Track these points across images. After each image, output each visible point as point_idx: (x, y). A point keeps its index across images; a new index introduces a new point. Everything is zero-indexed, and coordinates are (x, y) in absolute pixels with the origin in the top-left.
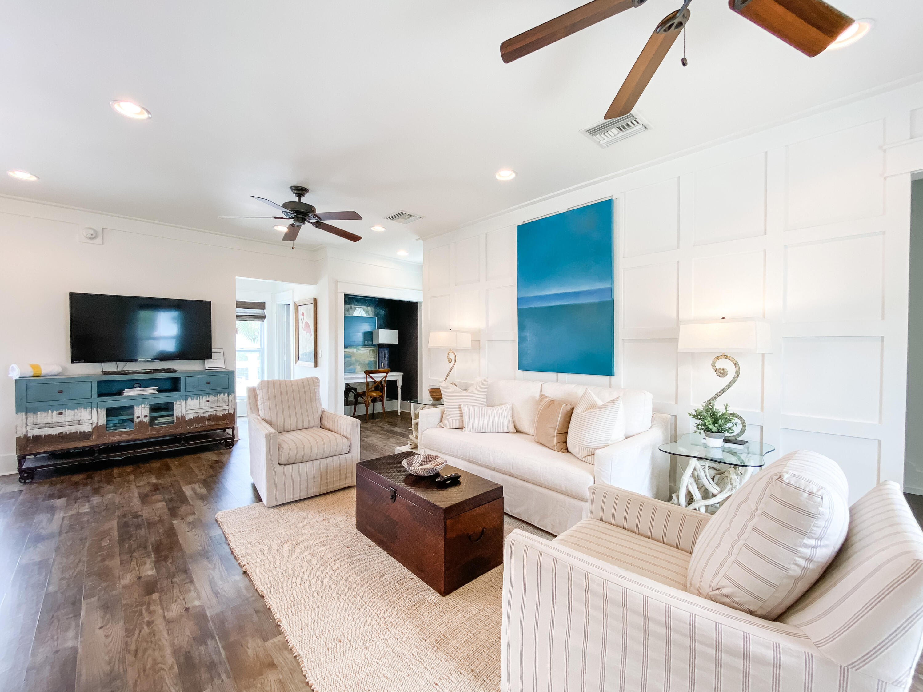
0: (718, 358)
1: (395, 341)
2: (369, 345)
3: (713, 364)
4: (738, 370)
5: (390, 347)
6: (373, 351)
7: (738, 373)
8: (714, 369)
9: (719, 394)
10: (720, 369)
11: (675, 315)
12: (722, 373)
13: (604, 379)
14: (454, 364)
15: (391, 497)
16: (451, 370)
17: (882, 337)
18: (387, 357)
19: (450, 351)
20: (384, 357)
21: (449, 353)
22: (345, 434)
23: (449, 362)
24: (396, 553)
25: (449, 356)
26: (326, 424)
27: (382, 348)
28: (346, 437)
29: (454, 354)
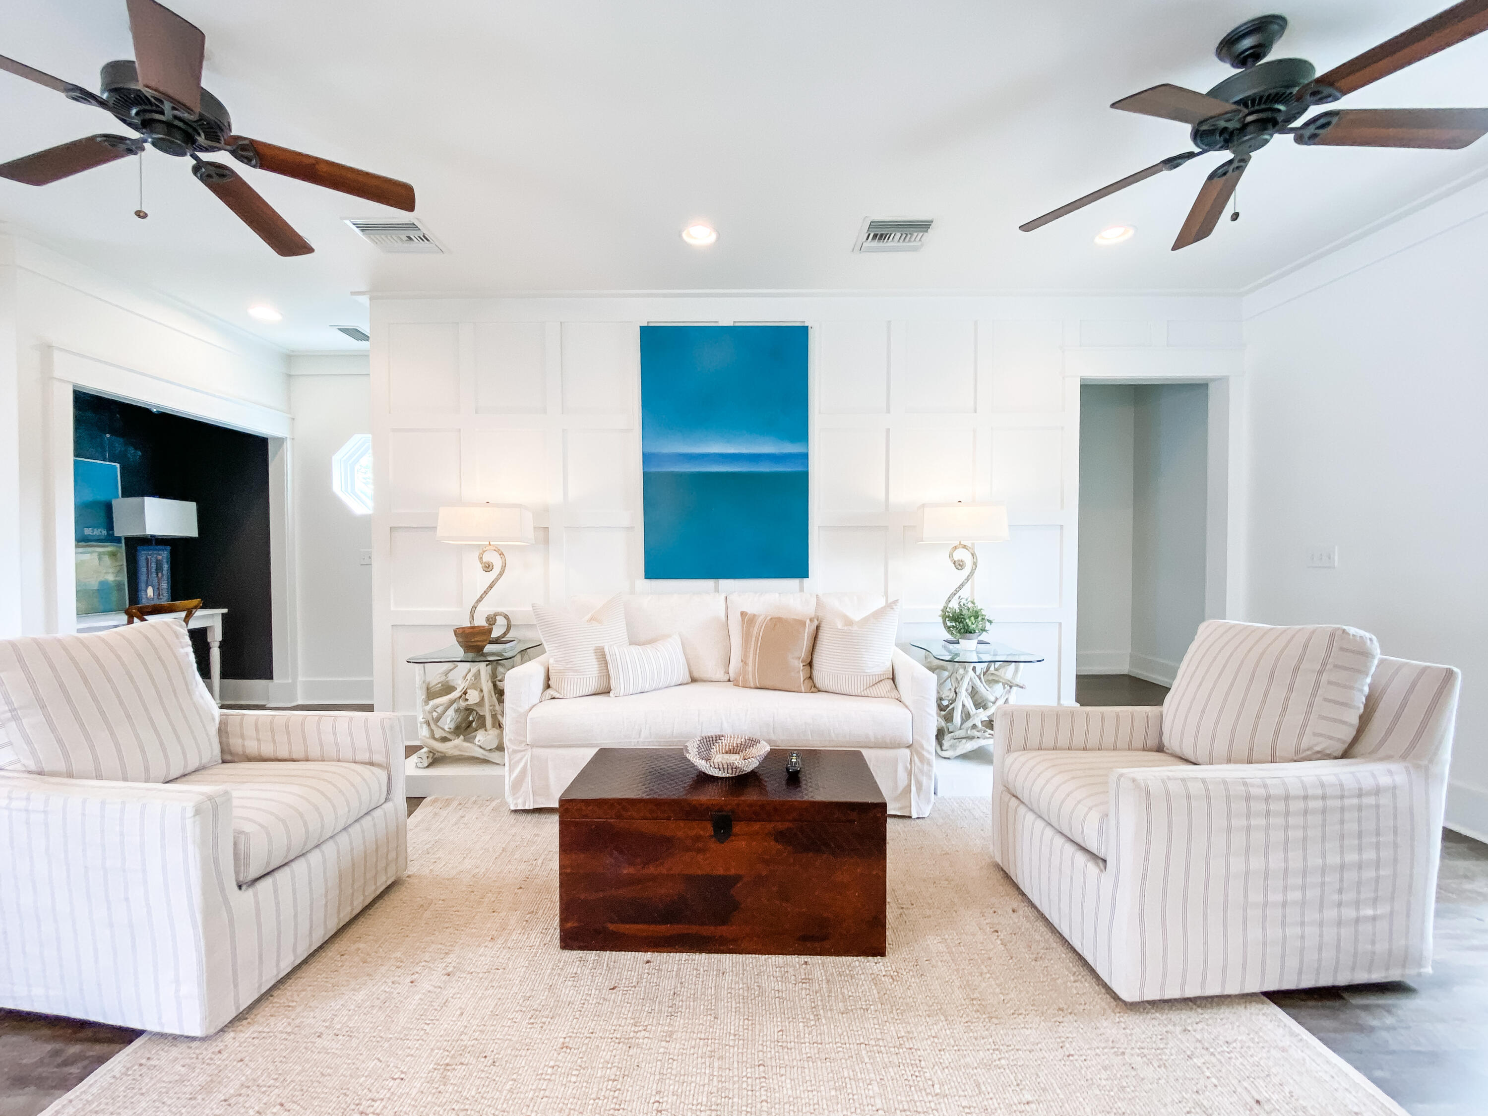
0: (955, 548)
1: (190, 531)
2: (100, 540)
3: (951, 555)
4: (975, 561)
5: (174, 544)
6: (113, 555)
7: (975, 564)
8: (952, 561)
9: (958, 590)
10: (959, 561)
11: (882, 496)
12: (959, 565)
13: (793, 583)
14: (501, 574)
15: (713, 833)
16: (491, 587)
17: (1062, 526)
18: (165, 572)
19: (487, 548)
20: (153, 570)
21: (484, 552)
22: (366, 757)
23: (486, 569)
24: (734, 940)
25: (486, 559)
26: (252, 747)
27: (151, 547)
28: (372, 764)
29: (500, 554)
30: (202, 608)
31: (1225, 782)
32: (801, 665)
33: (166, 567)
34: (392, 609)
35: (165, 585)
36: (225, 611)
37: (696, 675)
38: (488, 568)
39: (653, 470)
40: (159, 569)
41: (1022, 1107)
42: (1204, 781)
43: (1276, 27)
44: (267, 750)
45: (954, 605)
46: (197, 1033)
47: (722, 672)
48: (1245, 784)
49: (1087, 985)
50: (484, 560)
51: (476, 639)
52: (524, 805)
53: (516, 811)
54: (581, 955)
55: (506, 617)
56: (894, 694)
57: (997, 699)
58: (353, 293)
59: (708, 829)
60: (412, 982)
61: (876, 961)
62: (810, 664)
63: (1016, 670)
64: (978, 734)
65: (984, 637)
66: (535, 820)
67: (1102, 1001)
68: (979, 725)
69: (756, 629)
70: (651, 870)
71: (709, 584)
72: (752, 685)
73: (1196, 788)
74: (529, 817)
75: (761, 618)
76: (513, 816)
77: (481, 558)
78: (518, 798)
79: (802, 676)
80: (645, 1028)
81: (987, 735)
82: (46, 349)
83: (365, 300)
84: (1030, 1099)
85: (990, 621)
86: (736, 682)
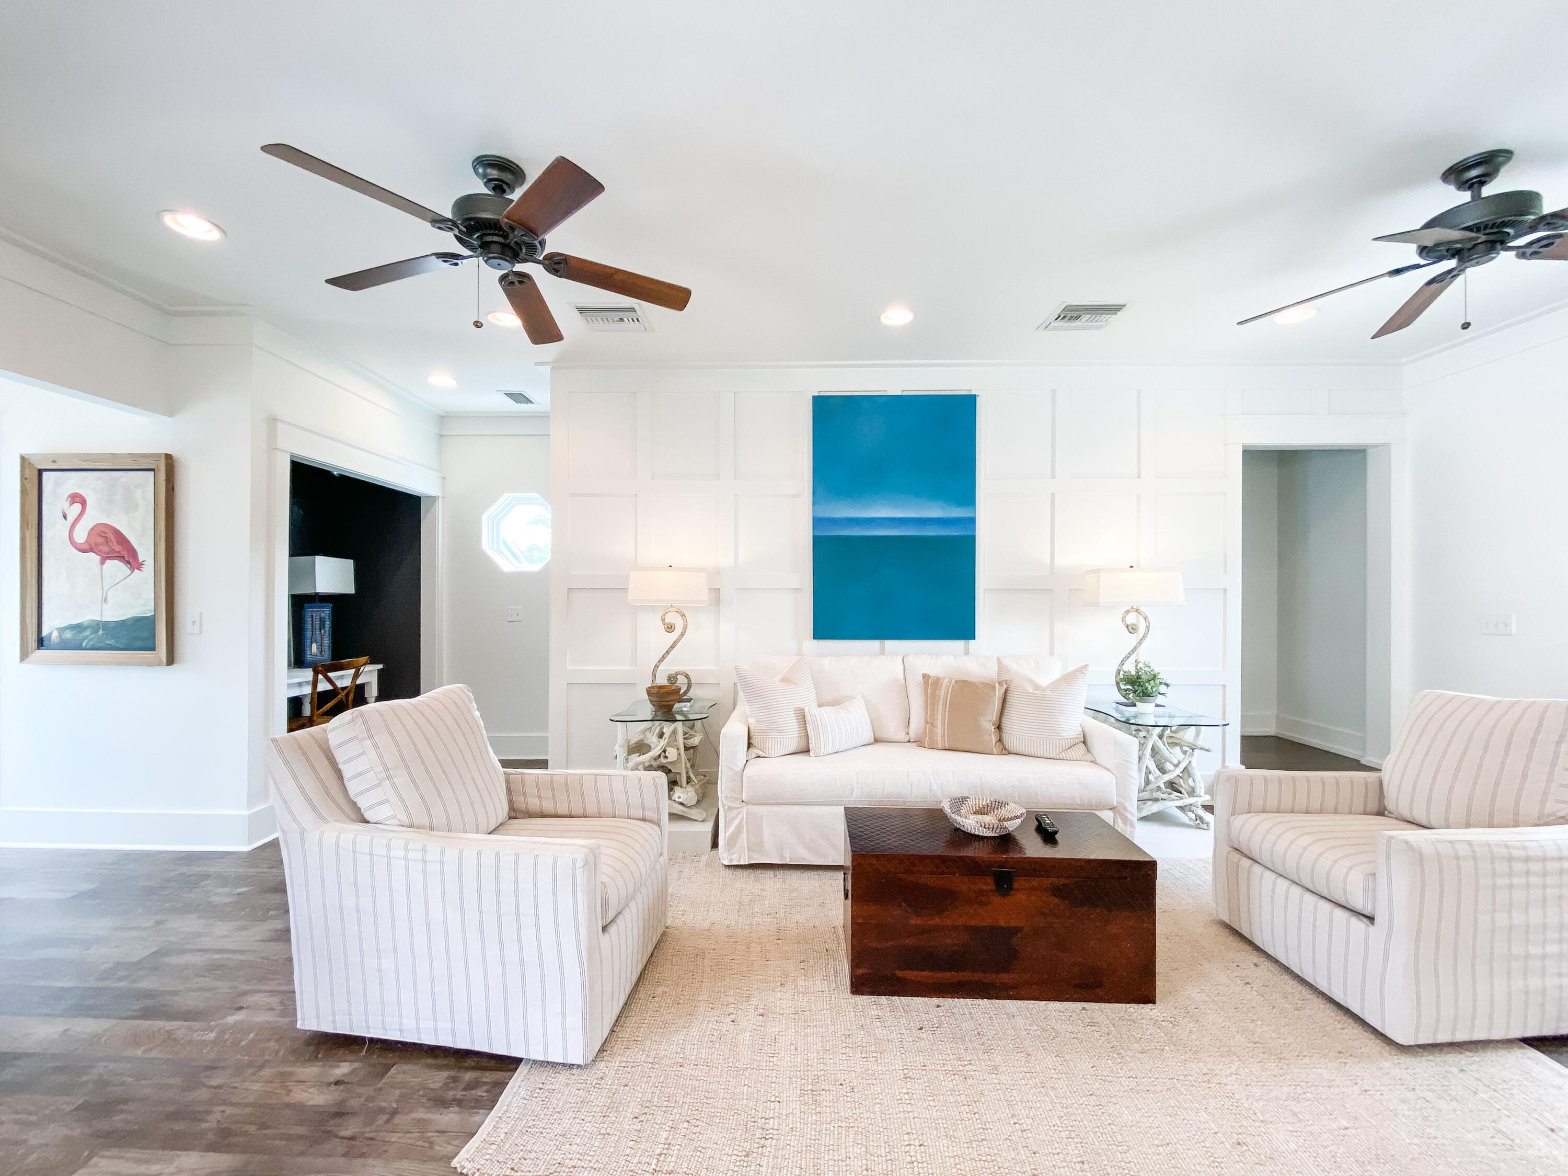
0: (1128, 612)
1: (349, 588)
3: (1124, 619)
4: (1148, 625)
5: (335, 600)
7: (1148, 627)
8: (1125, 624)
9: (1131, 653)
10: (1132, 624)
11: (1048, 559)
14: (682, 635)
15: (994, 888)
16: (672, 647)
17: (1225, 590)
18: (327, 629)
19: (670, 610)
20: (318, 627)
21: (667, 613)
22: (639, 813)
23: (668, 630)
24: (1014, 987)
25: (668, 619)
26: (533, 803)
27: (313, 605)
28: (644, 820)
29: (682, 616)
30: (369, 664)
31: (1489, 845)
32: (993, 728)
33: (328, 624)
34: (568, 668)
35: (327, 641)
36: (380, 666)
37: (879, 735)
38: (670, 628)
39: (823, 534)
40: (322, 626)
41: (1342, 1132)
42: (1469, 843)
43: (1501, 159)
44: (548, 806)
45: (1130, 667)
46: (580, 1062)
47: (905, 734)
48: (1507, 847)
49: (1354, 1031)
50: (667, 621)
51: (669, 699)
52: (739, 861)
53: (729, 867)
54: (873, 1000)
55: (687, 676)
56: (1089, 757)
57: (1179, 762)
58: (536, 364)
59: (988, 884)
60: (733, 1021)
61: (1150, 1008)
62: (999, 728)
63: (1198, 734)
64: (1164, 796)
65: (1160, 700)
66: (752, 876)
67: (1374, 1045)
68: (1162, 786)
69: (943, 692)
70: (937, 921)
71: (874, 645)
72: (940, 746)
73: (1463, 850)
74: (745, 873)
75: (946, 680)
76: (729, 872)
77: (663, 620)
78: (734, 853)
79: (994, 739)
80: (969, 1062)
81: (1172, 796)
82: (272, 421)
83: (546, 370)
84: (1347, 1125)
85: (1167, 685)
86: (919, 743)
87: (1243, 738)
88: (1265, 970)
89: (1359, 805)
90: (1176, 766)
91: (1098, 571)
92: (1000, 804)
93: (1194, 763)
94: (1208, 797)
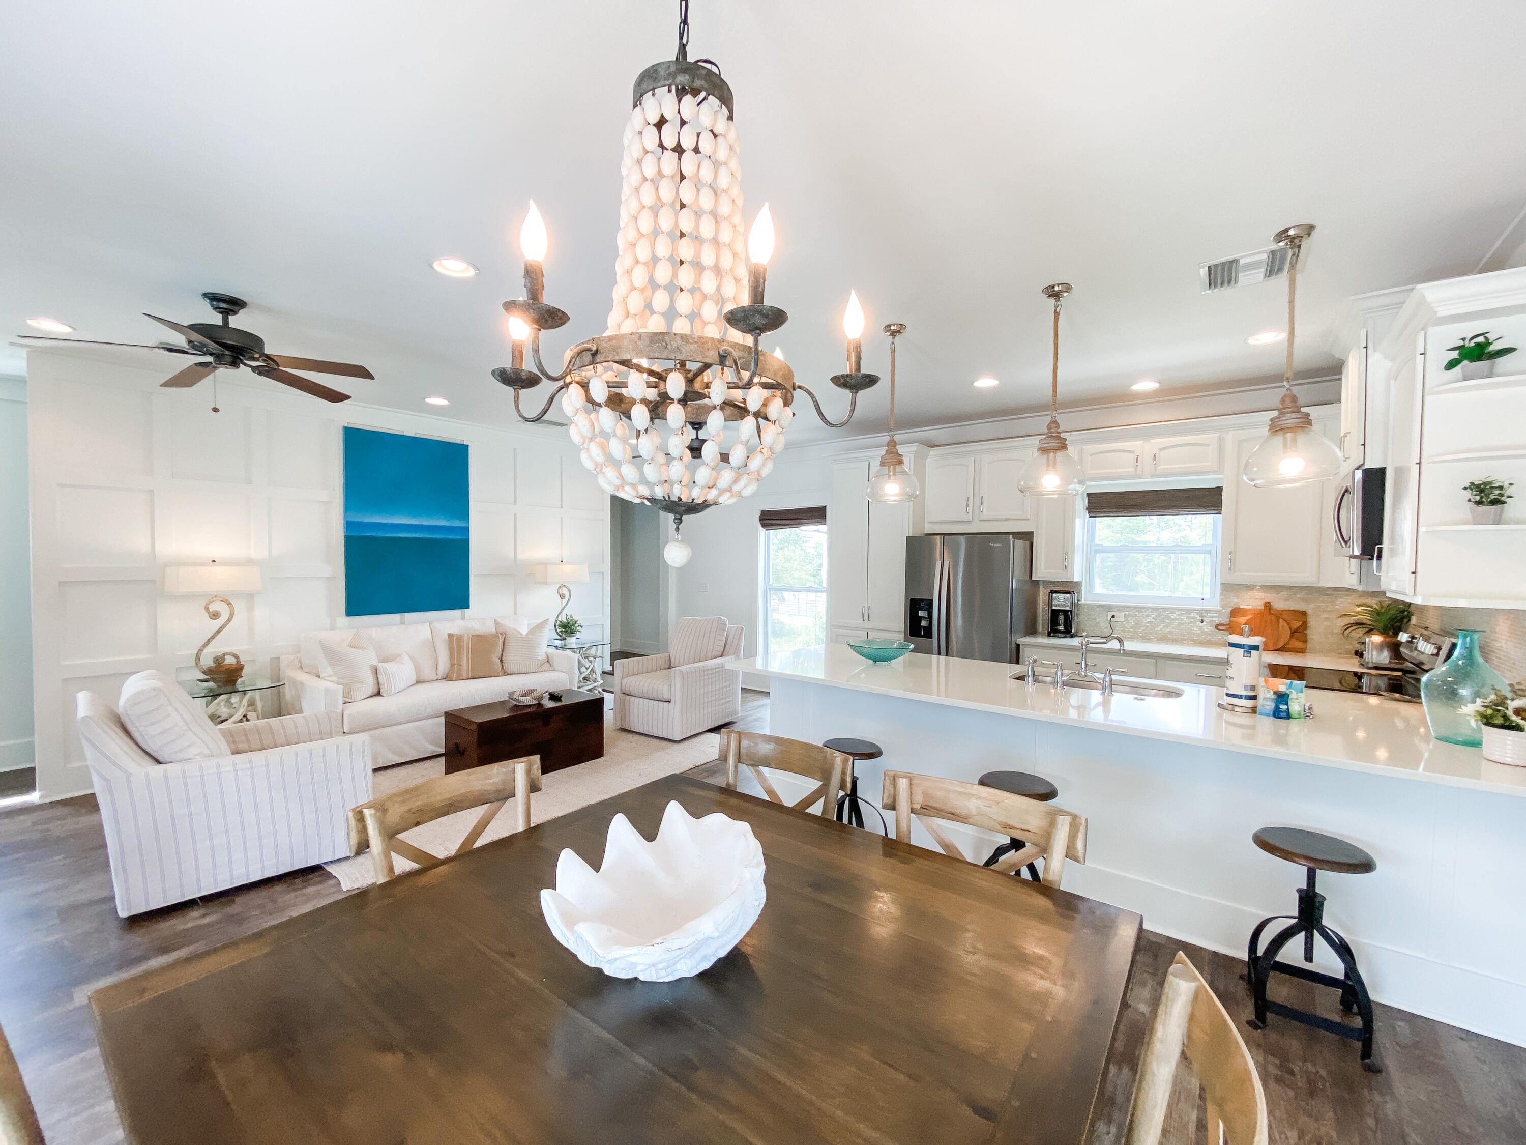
0: (560, 587)
3: (558, 591)
7: (570, 595)
8: (558, 594)
9: (562, 610)
10: (562, 594)
11: (512, 555)
13: (457, 613)
14: (229, 620)
15: (539, 724)
16: (218, 632)
17: (604, 573)
19: (213, 599)
21: (211, 602)
23: (214, 617)
25: (212, 608)
29: (228, 604)
32: (498, 661)
34: (64, 665)
37: (420, 679)
38: (216, 616)
39: (353, 534)
45: (562, 618)
47: (435, 674)
49: (662, 742)
55: (234, 656)
56: (552, 669)
59: (536, 723)
61: (603, 758)
62: (501, 661)
63: (597, 650)
64: (583, 685)
65: (578, 635)
69: (465, 643)
72: (465, 677)
75: (466, 635)
77: (207, 609)
79: (500, 668)
81: (587, 684)
85: (581, 626)
86: (447, 678)
87: (611, 653)
88: (636, 737)
89: (663, 667)
90: (587, 669)
91: (546, 564)
92: (532, 691)
93: (596, 666)
94: (602, 682)
